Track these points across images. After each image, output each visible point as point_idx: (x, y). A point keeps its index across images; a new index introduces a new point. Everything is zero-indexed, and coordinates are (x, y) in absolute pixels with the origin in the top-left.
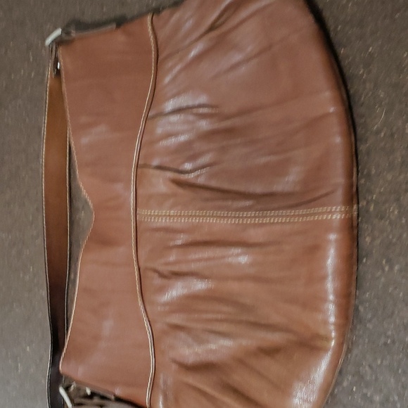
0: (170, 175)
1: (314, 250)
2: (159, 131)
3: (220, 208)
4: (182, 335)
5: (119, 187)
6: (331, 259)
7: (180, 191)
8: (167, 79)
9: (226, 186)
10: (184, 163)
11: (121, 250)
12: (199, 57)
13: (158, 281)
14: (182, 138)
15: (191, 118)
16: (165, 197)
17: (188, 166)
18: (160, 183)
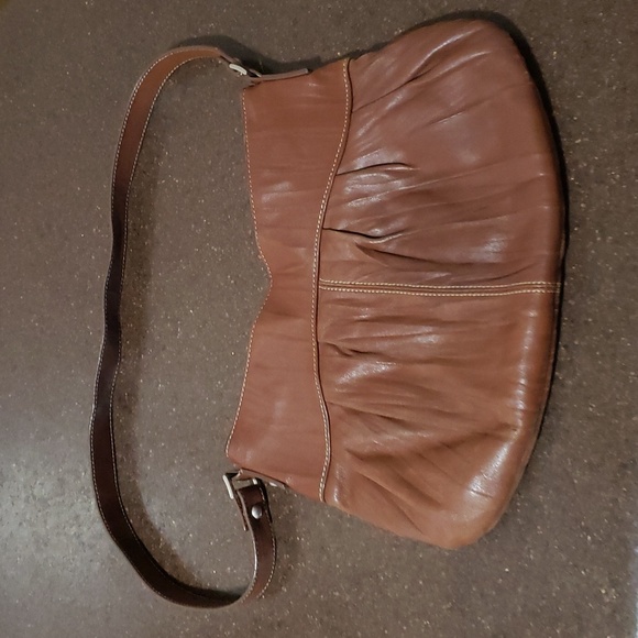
0: (357, 239)
1: (511, 329)
2: (349, 190)
3: (411, 280)
4: (358, 422)
5: (301, 251)
6: (529, 338)
7: (368, 258)
8: (361, 133)
9: (419, 255)
10: (373, 227)
11: (298, 324)
12: (397, 109)
13: (340, 360)
14: (374, 199)
15: (387, 176)
16: (351, 263)
17: (378, 231)
18: (347, 249)
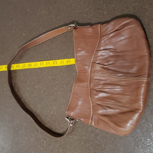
0: (101, 65)
1: (138, 88)
2: (99, 54)
3: (114, 75)
4: (99, 106)
5: (87, 67)
6: (142, 91)
7: (104, 70)
8: (103, 42)
9: (116, 70)
10: (105, 63)
11: (86, 83)
12: (112, 37)
13: (95, 92)
14: (106, 57)
15: (109, 52)
16: (99, 71)
18: (98, 67)
